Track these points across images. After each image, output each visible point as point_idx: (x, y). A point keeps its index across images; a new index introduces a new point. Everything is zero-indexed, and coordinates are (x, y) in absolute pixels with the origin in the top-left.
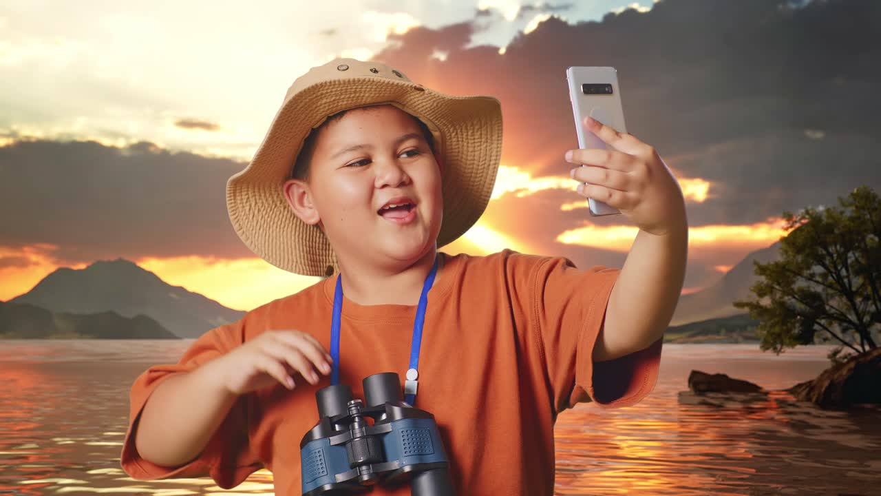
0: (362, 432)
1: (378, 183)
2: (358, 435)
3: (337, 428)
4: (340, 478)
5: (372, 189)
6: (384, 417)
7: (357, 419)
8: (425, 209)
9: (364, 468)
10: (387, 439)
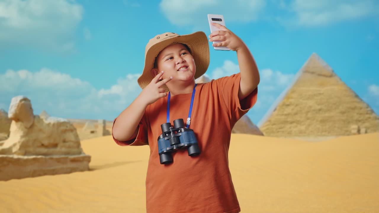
0: (173, 136)
1: (176, 63)
2: (172, 137)
3: (167, 135)
4: (168, 149)
5: (175, 65)
6: (179, 131)
7: (172, 132)
8: (191, 67)
9: (174, 146)
10: (180, 138)
